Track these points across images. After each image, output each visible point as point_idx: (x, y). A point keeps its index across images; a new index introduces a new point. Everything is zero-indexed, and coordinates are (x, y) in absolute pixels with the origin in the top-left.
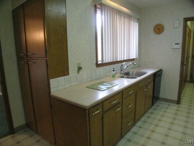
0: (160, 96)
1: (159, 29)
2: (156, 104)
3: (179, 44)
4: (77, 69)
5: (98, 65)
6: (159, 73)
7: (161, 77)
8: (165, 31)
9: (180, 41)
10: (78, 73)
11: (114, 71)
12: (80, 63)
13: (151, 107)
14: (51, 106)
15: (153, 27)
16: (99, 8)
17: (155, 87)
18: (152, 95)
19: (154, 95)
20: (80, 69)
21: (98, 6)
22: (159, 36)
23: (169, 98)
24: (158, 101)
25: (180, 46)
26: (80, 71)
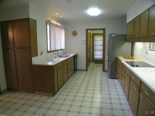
0: (78, 68)
1: (75, 34)
2: (76, 72)
3: (84, 41)
4: (40, 54)
5: (48, 52)
6: (76, 56)
7: (77, 58)
8: (78, 35)
9: (85, 40)
10: (41, 55)
11: (55, 54)
12: (42, 51)
13: (74, 73)
14: (32, 71)
15: (72, 33)
16: (48, 24)
17: (75, 63)
18: (73, 68)
19: (75, 68)
20: (42, 53)
21: (48, 23)
22: (75, 37)
23: (82, 69)
24: (77, 71)
25: (85, 42)
26: (42, 54)
